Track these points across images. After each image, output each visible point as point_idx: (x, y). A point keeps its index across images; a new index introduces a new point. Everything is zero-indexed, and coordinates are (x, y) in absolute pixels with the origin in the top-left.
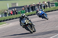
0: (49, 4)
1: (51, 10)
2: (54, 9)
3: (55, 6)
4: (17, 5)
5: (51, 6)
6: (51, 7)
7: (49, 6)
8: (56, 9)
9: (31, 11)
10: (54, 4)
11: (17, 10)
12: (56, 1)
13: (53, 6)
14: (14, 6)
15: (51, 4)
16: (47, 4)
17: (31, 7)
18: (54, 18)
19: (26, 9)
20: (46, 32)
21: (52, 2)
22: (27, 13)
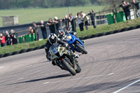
0: (92, 18)
1: (98, 32)
2: (106, 31)
3: (106, 24)
4: (16, 22)
5: (98, 23)
6: (98, 26)
8: (109, 31)
10: (105, 19)
11: (17, 34)
12: (109, 11)
13: (102, 22)
14: (8, 24)
15: (98, 17)
16: (88, 18)
18: (105, 52)
20: (86, 87)
21: (100, 13)
22: (40, 40)
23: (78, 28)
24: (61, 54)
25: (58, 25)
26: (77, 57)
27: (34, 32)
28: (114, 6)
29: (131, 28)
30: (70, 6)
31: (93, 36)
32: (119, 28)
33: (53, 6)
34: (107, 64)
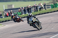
1: (47, 12)
2: (50, 11)
4: (13, 7)
5: (47, 8)
8: (51, 11)
9: (27, 13)
10: (50, 6)
12: (52, 3)
14: (10, 8)
17: (27, 9)
19: (22, 11)
22: (23, 14)
23: (39, 10)
25: (30, 9)
26: (41, 23)
27: (21, 11)
28: (54, 1)
30: (36, 1)
31: (45, 13)
32: (55, 10)
33: (28, 1)
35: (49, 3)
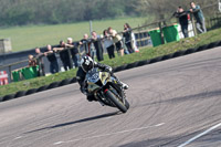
1: (138, 60)
2: (150, 58)
3: (150, 46)
4: (9, 48)
7: (129, 45)
8: (154, 57)
9: (63, 69)
10: (148, 38)
11: (10, 68)
12: (154, 24)
13: (143, 44)
21: (139, 28)
22: (47, 75)
23: (106, 54)
24: (104, 83)
28: (162, 17)
29: (189, 51)
30: (92, 19)
31: (129, 66)
32: (170, 52)
33: (65, 21)
34: (153, 108)
35: (145, 26)
